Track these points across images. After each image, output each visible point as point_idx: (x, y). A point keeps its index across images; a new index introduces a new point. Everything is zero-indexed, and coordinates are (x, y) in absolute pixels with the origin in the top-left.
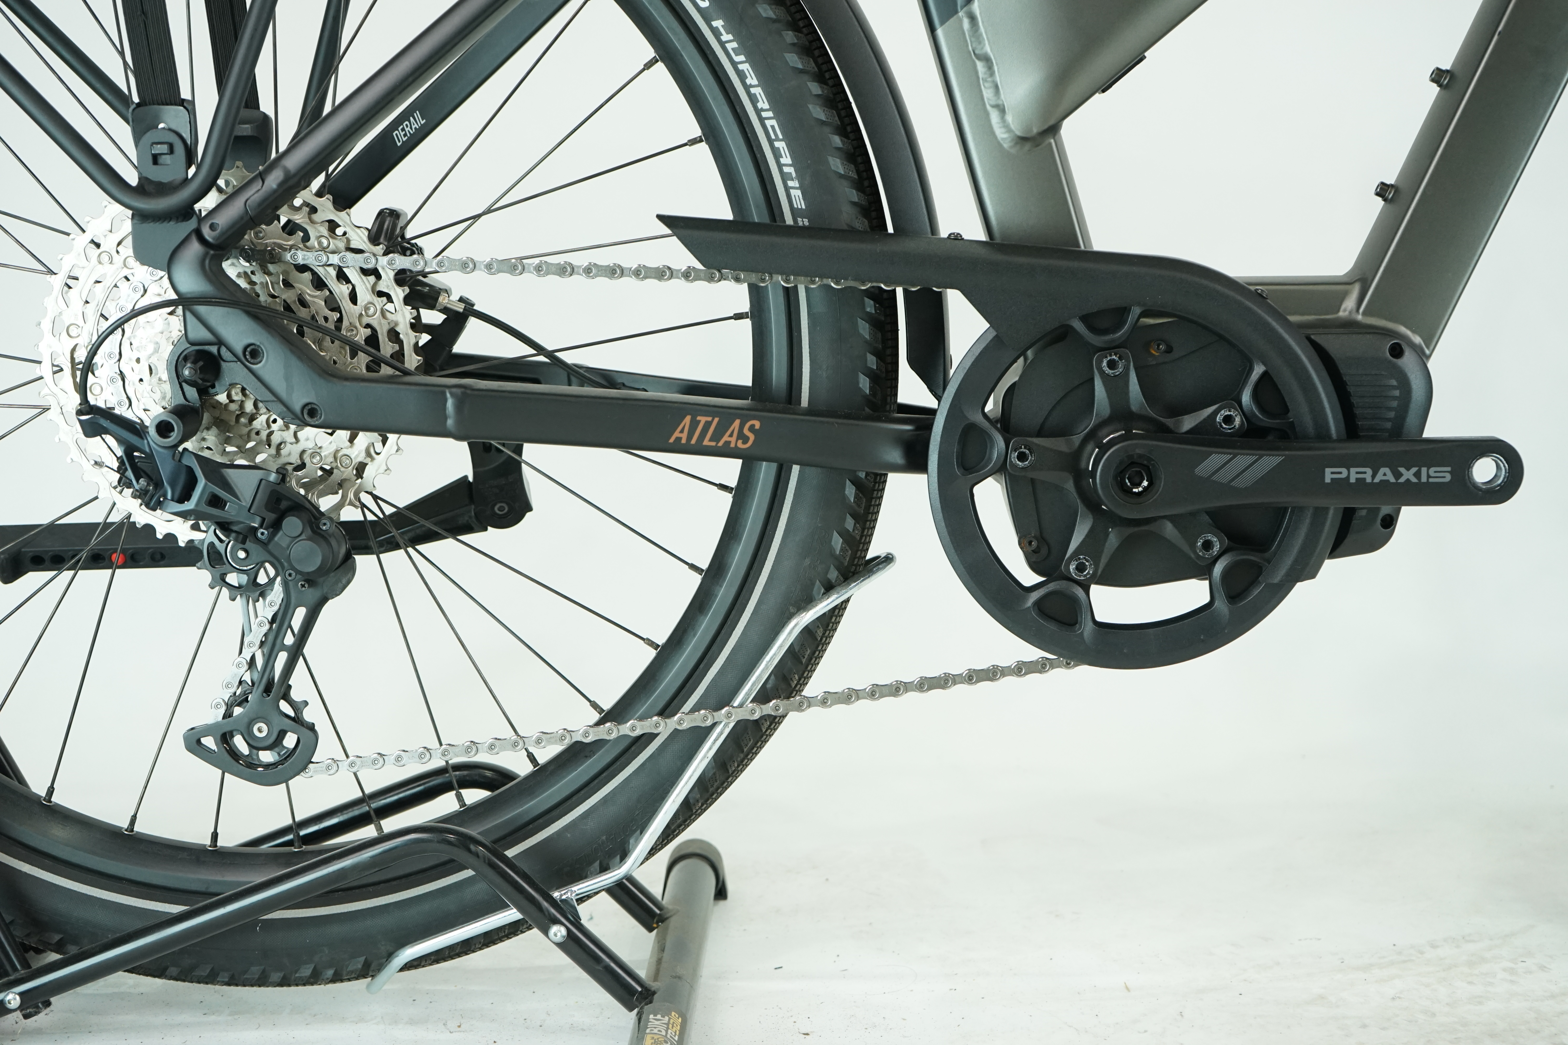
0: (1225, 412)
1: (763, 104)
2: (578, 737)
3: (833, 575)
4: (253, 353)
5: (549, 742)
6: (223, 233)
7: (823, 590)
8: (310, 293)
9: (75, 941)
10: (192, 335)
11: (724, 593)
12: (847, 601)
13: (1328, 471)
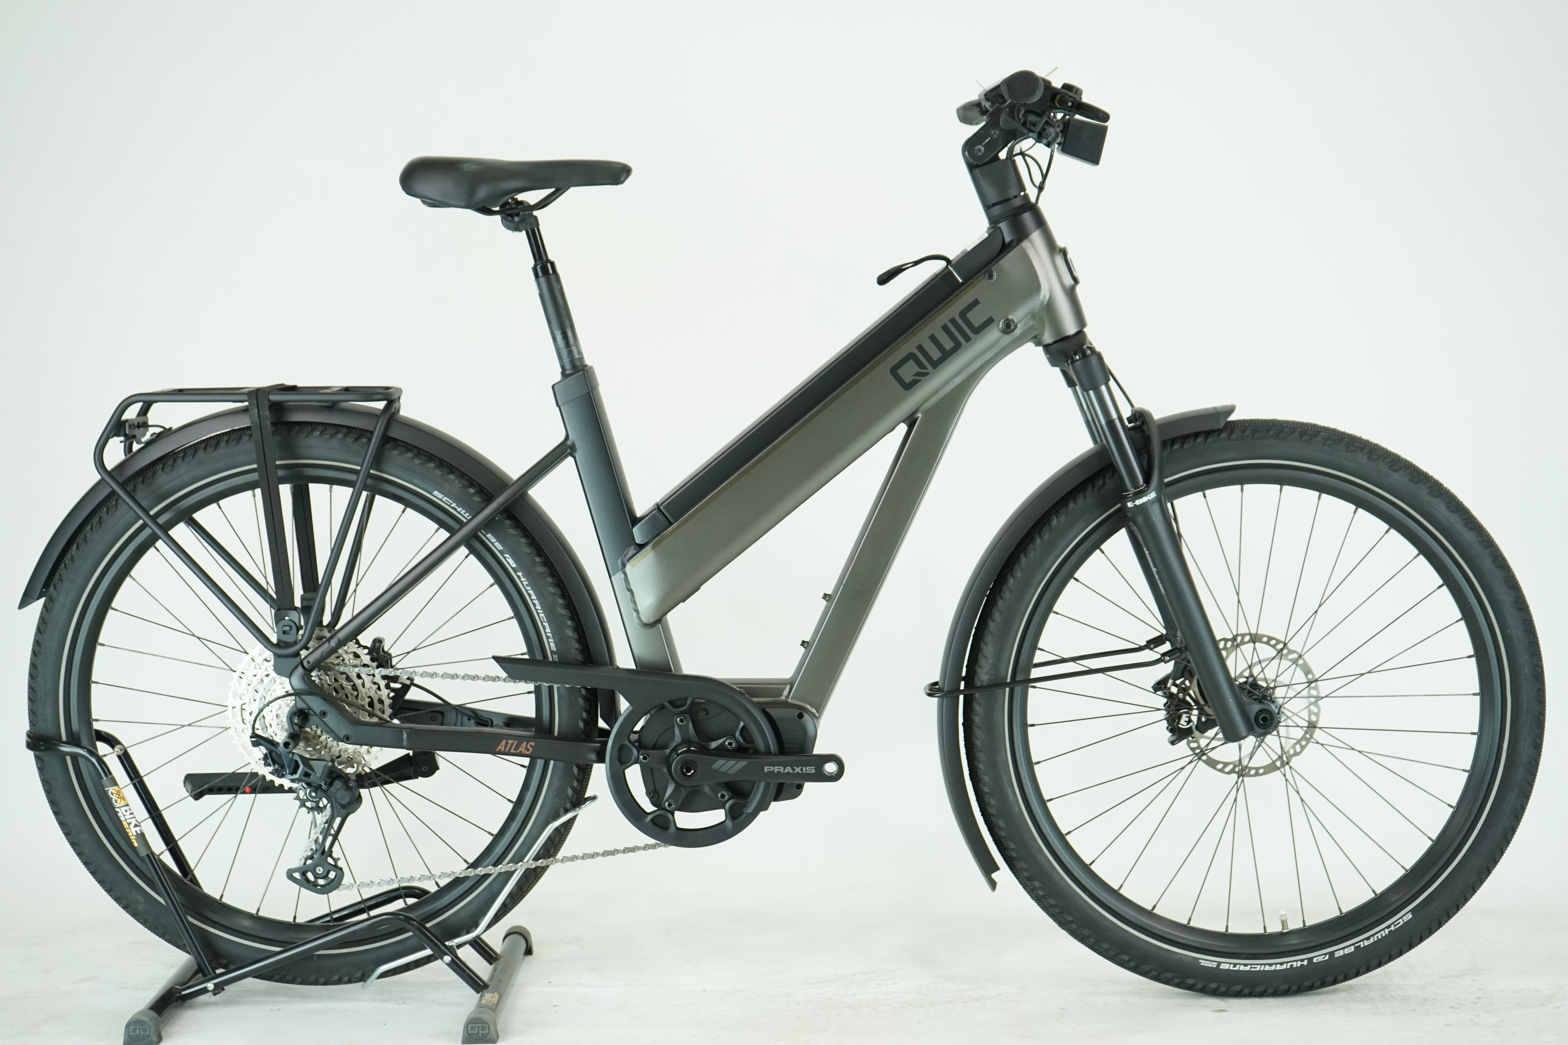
0: (728, 741)
1: (539, 607)
2: (457, 875)
3: (568, 805)
4: (324, 714)
5: (445, 877)
6: (312, 665)
7: (564, 812)
8: (345, 683)
9: (233, 963)
10: (298, 706)
11: (522, 812)
12: (576, 816)
13: (766, 768)
